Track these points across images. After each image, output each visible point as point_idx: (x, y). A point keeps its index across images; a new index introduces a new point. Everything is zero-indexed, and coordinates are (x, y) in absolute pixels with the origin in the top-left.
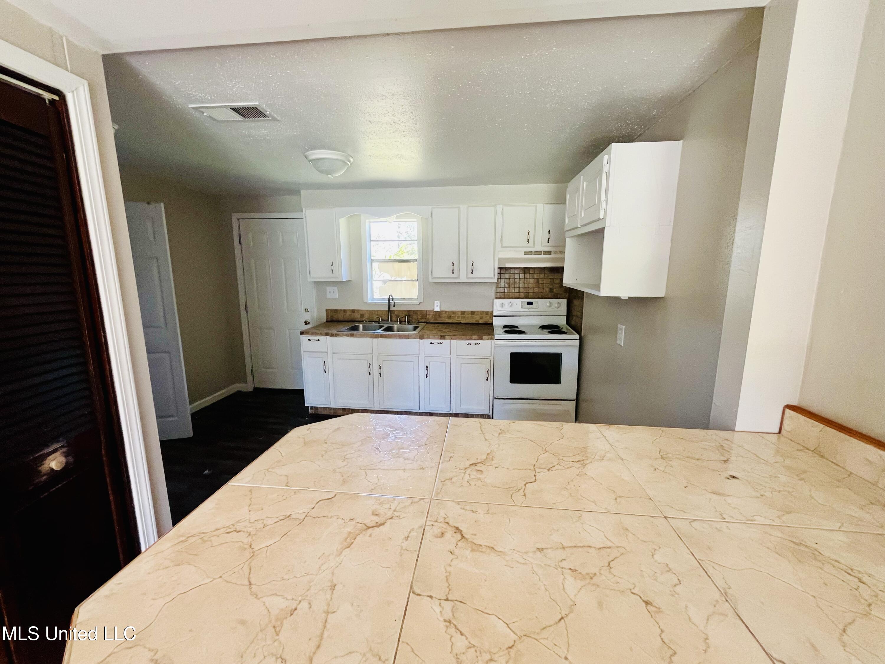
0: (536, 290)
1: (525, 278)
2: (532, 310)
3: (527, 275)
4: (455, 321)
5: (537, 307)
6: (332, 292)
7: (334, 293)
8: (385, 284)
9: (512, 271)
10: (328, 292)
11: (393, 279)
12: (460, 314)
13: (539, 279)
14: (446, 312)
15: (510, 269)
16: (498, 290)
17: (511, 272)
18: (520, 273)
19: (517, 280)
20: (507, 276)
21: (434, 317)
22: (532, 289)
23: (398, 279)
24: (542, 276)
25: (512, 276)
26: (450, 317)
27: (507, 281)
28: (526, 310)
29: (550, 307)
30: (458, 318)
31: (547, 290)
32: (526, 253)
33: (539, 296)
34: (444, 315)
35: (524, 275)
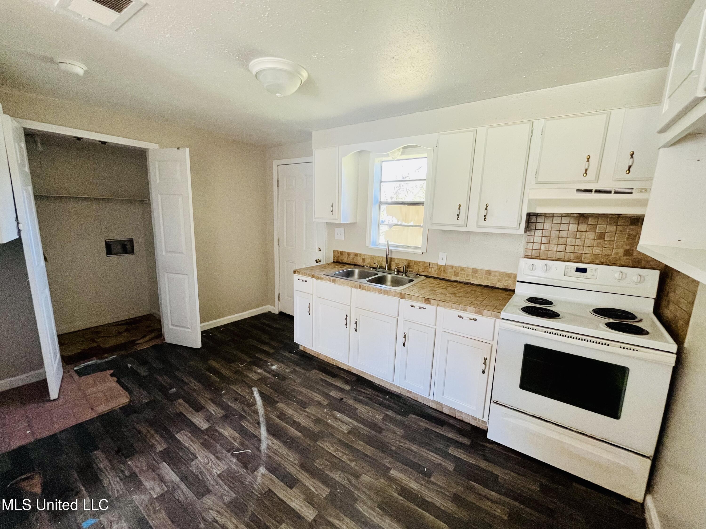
0: (597, 251)
1: (578, 231)
2: (584, 280)
3: (583, 227)
4: (463, 280)
5: (595, 278)
6: (339, 234)
7: (341, 234)
8: (390, 229)
9: (557, 220)
10: (336, 234)
11: (399, 223)
12: (471, 271)
13: (605, 233)
14: (452, 267)
15: (553, 216)
16: (530, 246)
17: (554, 222)
18: (569, 224)
19: (564, 234)
20: (547, 226)
21: (437, 271)
22: (590, 249)
23: (404, 223)
24: (612, 229)
25: (556, 227)
26: (456, 274)
27: (546, 233)
28: (574, 279)
29: (619, 280)
30: (467, 277)
31: (621, 252)
32: (579, 192)
33: (602, 261)
34: (449, 270)
35: (576, 226)
